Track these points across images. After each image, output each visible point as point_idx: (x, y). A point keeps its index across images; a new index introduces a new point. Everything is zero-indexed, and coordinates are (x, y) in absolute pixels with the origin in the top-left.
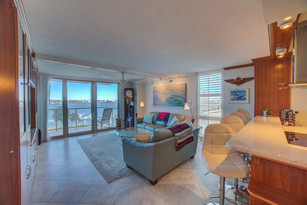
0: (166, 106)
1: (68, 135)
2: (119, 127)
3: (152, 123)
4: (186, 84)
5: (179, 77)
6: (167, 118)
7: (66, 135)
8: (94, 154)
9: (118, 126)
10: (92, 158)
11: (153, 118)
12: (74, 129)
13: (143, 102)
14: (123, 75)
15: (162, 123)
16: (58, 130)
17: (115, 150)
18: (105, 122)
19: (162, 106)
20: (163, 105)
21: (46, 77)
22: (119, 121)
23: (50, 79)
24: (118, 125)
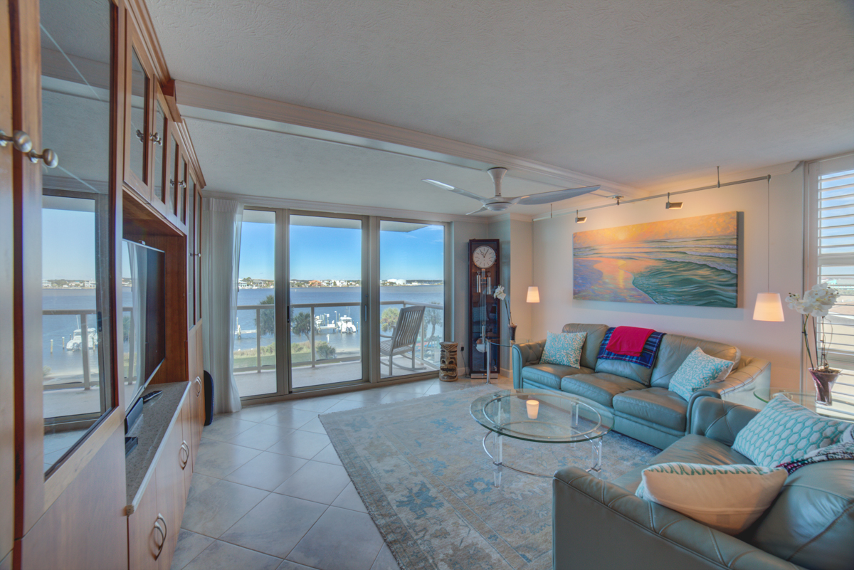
0: (632, 302)
1: (290, 392)
2: (449, 372)
3: (579, 364)
4: (740, 217)
5: (719, 185)
6: (652, 351)
7: (285, 395)
8: (392, 497)
9: (445, 367)
10: (388, 520)
11: (584, 348)
12: (308, 369)
13: (536, 288)
14: (497, 177)
15: (626, 368)
16: (262, 371)
17: (471, 484)
18: (401, 353)
19: (615, 301)
20: (617, 298)
21: (229, 201)
22: (448, 352)
23: (239, 209)
24: (447, 363)
